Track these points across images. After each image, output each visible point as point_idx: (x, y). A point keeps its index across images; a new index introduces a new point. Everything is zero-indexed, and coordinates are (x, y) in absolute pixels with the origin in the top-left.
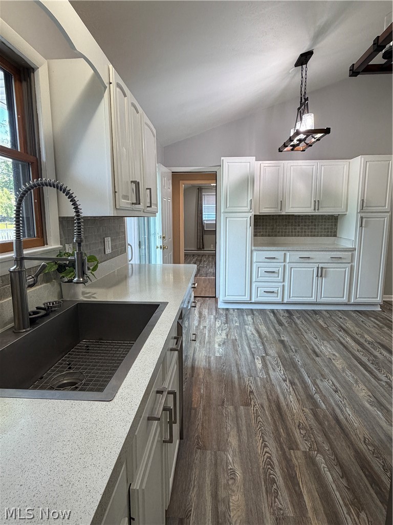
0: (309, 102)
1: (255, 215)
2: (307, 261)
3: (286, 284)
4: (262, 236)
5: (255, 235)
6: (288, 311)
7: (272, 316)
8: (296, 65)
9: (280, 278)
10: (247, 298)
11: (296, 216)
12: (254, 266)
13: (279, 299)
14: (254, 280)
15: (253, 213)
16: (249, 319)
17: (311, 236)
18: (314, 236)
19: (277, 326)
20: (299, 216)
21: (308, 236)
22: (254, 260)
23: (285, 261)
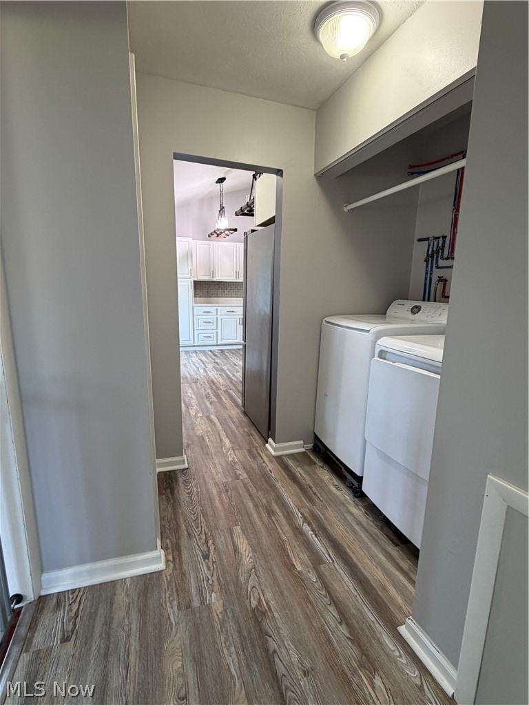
0: (225, 209)
1: (194, 281)
2: (232, 314)
3: (219, 330)
4: (200, 297)
5: (195, 297)
6: (221, 350)
7: (210, 353)
8: (217, 182)
9: (215, 327)
10: (191, 343)
11: (224, 282)
12: (195, 317)
13: (214, 342)
14: (196, 328)
15: (192, 280)
16: (194, 355)
17: (236, 297)
18: (238, 297)
19: (213, 357)
20: (227, 282)
21: (234, 297)
22: (195, 314)
23: (217, 314)
